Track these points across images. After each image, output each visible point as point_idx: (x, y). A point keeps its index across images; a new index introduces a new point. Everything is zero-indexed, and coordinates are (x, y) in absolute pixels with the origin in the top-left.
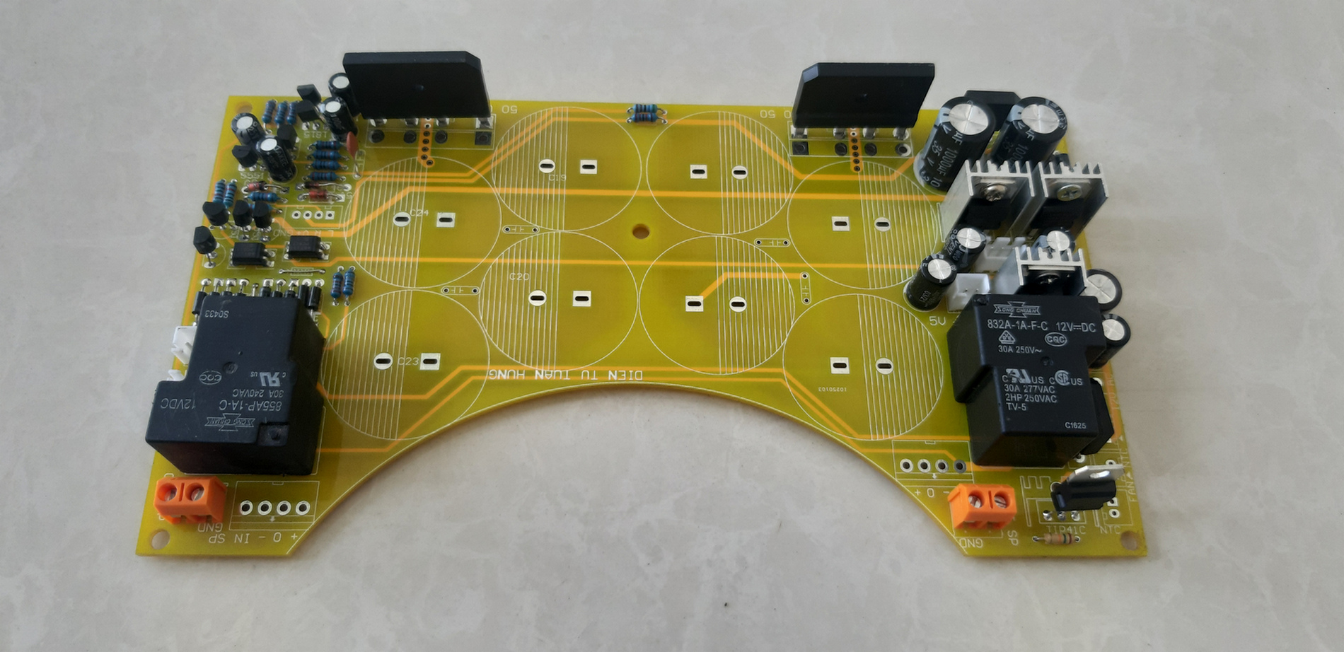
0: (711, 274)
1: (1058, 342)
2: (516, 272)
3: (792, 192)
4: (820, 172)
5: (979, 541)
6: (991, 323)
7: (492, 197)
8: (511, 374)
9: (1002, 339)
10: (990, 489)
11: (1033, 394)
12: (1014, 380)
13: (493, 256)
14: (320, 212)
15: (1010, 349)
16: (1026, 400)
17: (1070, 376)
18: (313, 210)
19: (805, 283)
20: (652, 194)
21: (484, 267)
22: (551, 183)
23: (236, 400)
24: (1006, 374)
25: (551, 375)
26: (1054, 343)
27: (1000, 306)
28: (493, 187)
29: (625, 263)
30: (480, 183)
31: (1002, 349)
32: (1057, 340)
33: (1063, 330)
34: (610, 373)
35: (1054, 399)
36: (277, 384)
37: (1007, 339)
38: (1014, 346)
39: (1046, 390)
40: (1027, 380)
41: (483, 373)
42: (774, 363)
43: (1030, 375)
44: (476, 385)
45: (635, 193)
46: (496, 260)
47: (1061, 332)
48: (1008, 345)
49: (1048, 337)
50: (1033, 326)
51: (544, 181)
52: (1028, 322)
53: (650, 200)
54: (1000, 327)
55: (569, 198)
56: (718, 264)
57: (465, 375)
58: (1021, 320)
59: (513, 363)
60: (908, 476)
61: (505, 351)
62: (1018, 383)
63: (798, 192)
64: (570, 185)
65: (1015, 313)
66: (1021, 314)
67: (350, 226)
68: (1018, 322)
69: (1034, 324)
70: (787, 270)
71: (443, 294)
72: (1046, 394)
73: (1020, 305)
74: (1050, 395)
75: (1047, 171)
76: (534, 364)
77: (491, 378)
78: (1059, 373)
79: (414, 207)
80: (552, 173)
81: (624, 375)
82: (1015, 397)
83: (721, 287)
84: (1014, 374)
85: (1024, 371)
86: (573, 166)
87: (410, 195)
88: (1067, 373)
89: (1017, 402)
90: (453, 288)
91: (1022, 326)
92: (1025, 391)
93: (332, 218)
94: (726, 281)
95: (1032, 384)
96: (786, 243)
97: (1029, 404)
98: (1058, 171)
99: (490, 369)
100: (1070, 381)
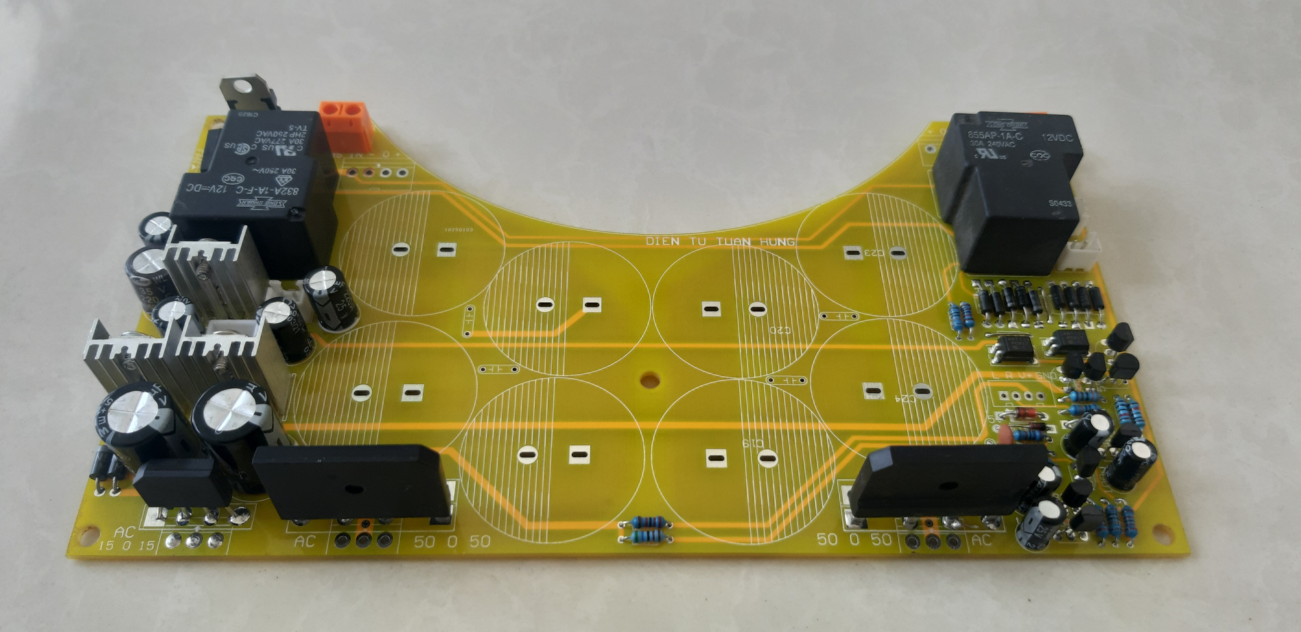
0: (572, 334)
1: (232, 177)
2: (784, 335)
3: (465, 431)
6: (295, 192)
7: (828, 419)
8: (773, 242)
9: (289, 179)
11: (278, 137)
12: (291, 147)
13: (812, 352)
14: (1017, 400)
15: (284, 171)
16: (287, 133)
17: (235, 150)
18: (1024, 401)
19: (468, 326)
20: (637, 425)
21: (820, 340)
22: (760, 437)
23: (1009, 140)
24: (297, 152)
25: (735, 242)
26: (237, 176)
28: (828, 431)
29: (667, 345)
30: (845, 435)
32: (234, 179)
33: (222, 186)
34: (678, 243)
35: (259, 134)
37: (284, 179)
38: (280, 173)
39: (263, 141)
40: (278, 148)
42: (515, 251)
43: (274, 152)
44: (803, 234)
45: (658, 425)
46: (808, 347)
47: (224, 184)
48: (286, 174)
49: (241, 181)
50: (252, 191)
51: (770, 438)
52: (256, 193)
53: (641, 416)
54: (286, 188)
55: (737, 418)
56: (565, 345)
57: (818, 241)
58: (263, 194)
59: (771, 251)
60: (403, 166)
61: (782, 262)
62: (289, 145)
63: (458, 431)
64: (737, 434)
65: (266, 200)
66: (259, 199)
67: (977, 383)
68: (266, 193)
69: (250, 192)
70: (487, 340)
71: (857, 312)
72: (264, 138)
73: (257, 207)
74: (263, 137)
76: (753, 251)
77: (793, 239)
78: (244, 153)
79: (913, 405)
80: (760, 450)
81: (664, 241)
82: (297, 135)
83: (563, 322)
84: (289, 153)
85: (279, 154)
86: (735, 457)
87: (922, 421)
88: (236, 152)
89: (297, 132)
90: (848, 318)
91: (263, 190)
92: (284, 140)
93: (1001, 393)
94: (556, 327)
95: (275, 145)
96: (483, 370)
97: (287, 130)
98: (142, 347)
99: (795, 246)
100: (237, 147)
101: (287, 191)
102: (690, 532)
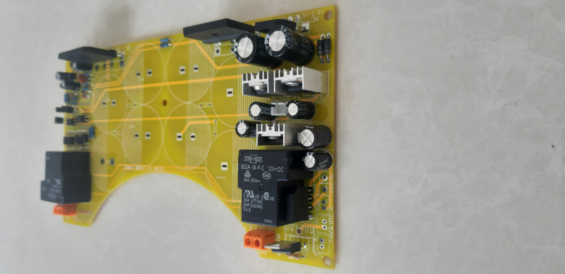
0: (185, 122)
1: (267, 177)
2: (131, 124)
3: (213, 77)
4: (223, 65)
5: (265, 252)
6: (242, 166)
7: (124, 91)
8: (131, 167)
9: (246, 175)
11: (254, 203)
12: (248, 196)
13: (126, 117)
16: (251, 207)
17: (269, 196)
18: (84, 100)
19: (215, 126)
20: (168, 84)
21: (124, 122)
22: (140, 82)
23: (54, 188)
25: (140, 168)
26: (266, 177)
27: (247, 157)
28: (125, 86)
29: (160, 118)
30: (122, 86)
31: (245, 180)
33: (270, 171)
34: (156, 167)
35: (262, 207)
37: (247, 175)
38: (249, 178)
39: (259, 202)
40: (253, 196)
41: (124, 167)
42: (203, 165)
43: (254, 193)
44: (123, 171)
45: (163, 84)
46: (126, 120)
48: (247, 178)
49: (264, 174)
50: (259, 168)
51: (137, 82)
52: (257, 167)
53: (167, 87)
54: (246, 168)
55: (145, 88)
56: (187, 117)
57: (120, 168)
59: (132, 163)
61: (130, 158)
62: (249, 197)
63: (216, 76)
64: (145, 83)
65: (252, 161)
66: (254, 162)
68: (253, 166)
71: (114, 135)
73: (254, 157)
74: (260, 204)
75: (277, 76)
76: (136, 163)
77: (126, 169)
78: (266, 193)
79: (107, 98)
80: (140, 78)
81: (159, 169)
82: (247, 204)
83: (188, 128)
84: (248, 193)
85: (252, 192)
86: (145, 73)
87: (106, 93)
88: (269, 194)
89: (247, 207)
90: (116, 132)
91: (254, 168)
92: (251, 202)
93: (90, 105)
94: (190, 125)
95: (254, 198)
96: (210, 105)
97: (252, 209)
98: (282, 75)
99: (126, 165)
100: (269, 198)
101: (246, 167)
102: (156, 45)
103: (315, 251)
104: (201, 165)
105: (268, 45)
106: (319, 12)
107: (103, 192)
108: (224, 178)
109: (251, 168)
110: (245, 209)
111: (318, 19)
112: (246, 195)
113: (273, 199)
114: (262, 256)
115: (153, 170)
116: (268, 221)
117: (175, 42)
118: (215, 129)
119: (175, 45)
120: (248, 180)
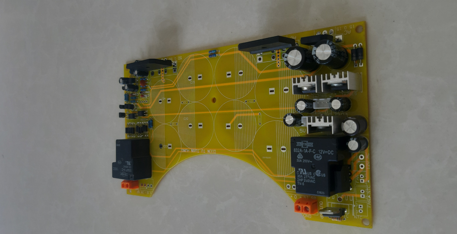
0: (233, 115)
1: (318, 158)
2: (185, 117)
3: (257, 79)
4: (266, 69)
5: (310, 215)
6: (295, 150)
7: (178, 91)
8: (186, 150)
9: (298, 157)
10: (302, 205)
11: (307, 179)
12: (301, 173)
13: (180, 112)
14: (144, 101)
16: (304, 181)
17: (321, 173)
19: (260, 117)
20: (216, 85)
21: (178, 115)
22: (191, 85)
23: (124, 168)
24: (298, 170)
25: (195, 151)
27: (299, 143)
28: (178, 88)
29: (210, 112)
30: (175, 87)
31: (298, 161)
33: (321, 153)
34: (208, 150)
35: (314, 181)
36: (130, 165)
37: (300, 156)
38: (302, 160)
40: (306, 173)
41: (180, 150)
42: (250, 148)
43: (307, 171)
44: (179, 153)
45: (212, 86)
46: (181, 114)
47: (320, 154)
48: (300, 159)
49: (315, 156)
50: (310, 151)
51: (189, 84)
52: (308, 150)
53: (216, 88)
54: (298, 152)
55: (196, 89)
57: (177, 150)
58: (305, 149)
59: (187, 147)
60: (288, 190)
61: (185, 143)
63: (259, 79)
64: (196, 85)
65: (304, 146)
66: (306, 146)
67: (151, 105)
68: (304, 150)
69: (310, 150)
70: (255, 112)
71: (170, 125)
72: (312, 179)
73: (306, 142)
75: (324, 79)
76: (191, 147)
77: (182, 152)
78: (317, 171)
79: (162, 97)
80: (191, 81)
81: (211, 151)
82: (301, 180)
83: (235, 120)
84: (301, 170)
85: (305, 170)
86: (196, 77)
87: (161, 93)
88: (320, 171)
89: (301, 182)
90: (172, 123)
91: (306, 151)
92: (304, 178)
93: (147, 102)
94: (237, 118)
95: (307, 175)
96: (254, 101)
97: (305, 183)
98: (329, 78)
99: (182, 149)
100: (321, 175)
101: (298, 150)
102: (205, 55)
103: (355, 214)
104: (248, 148)
105: (315, 55)
106: (351, 26)
107: (163, 170)
108: (270, 158)
109: (303, 151)
110: (299, 183)
111: (350, 32)
112: (300, 172)
113: (324, 175)
114: (307, 219)
115: (206, 152)
116: (320, 192)
117: (221, 53)
118: (259, 120)
119: (221, 55)
120: (301, 161)
